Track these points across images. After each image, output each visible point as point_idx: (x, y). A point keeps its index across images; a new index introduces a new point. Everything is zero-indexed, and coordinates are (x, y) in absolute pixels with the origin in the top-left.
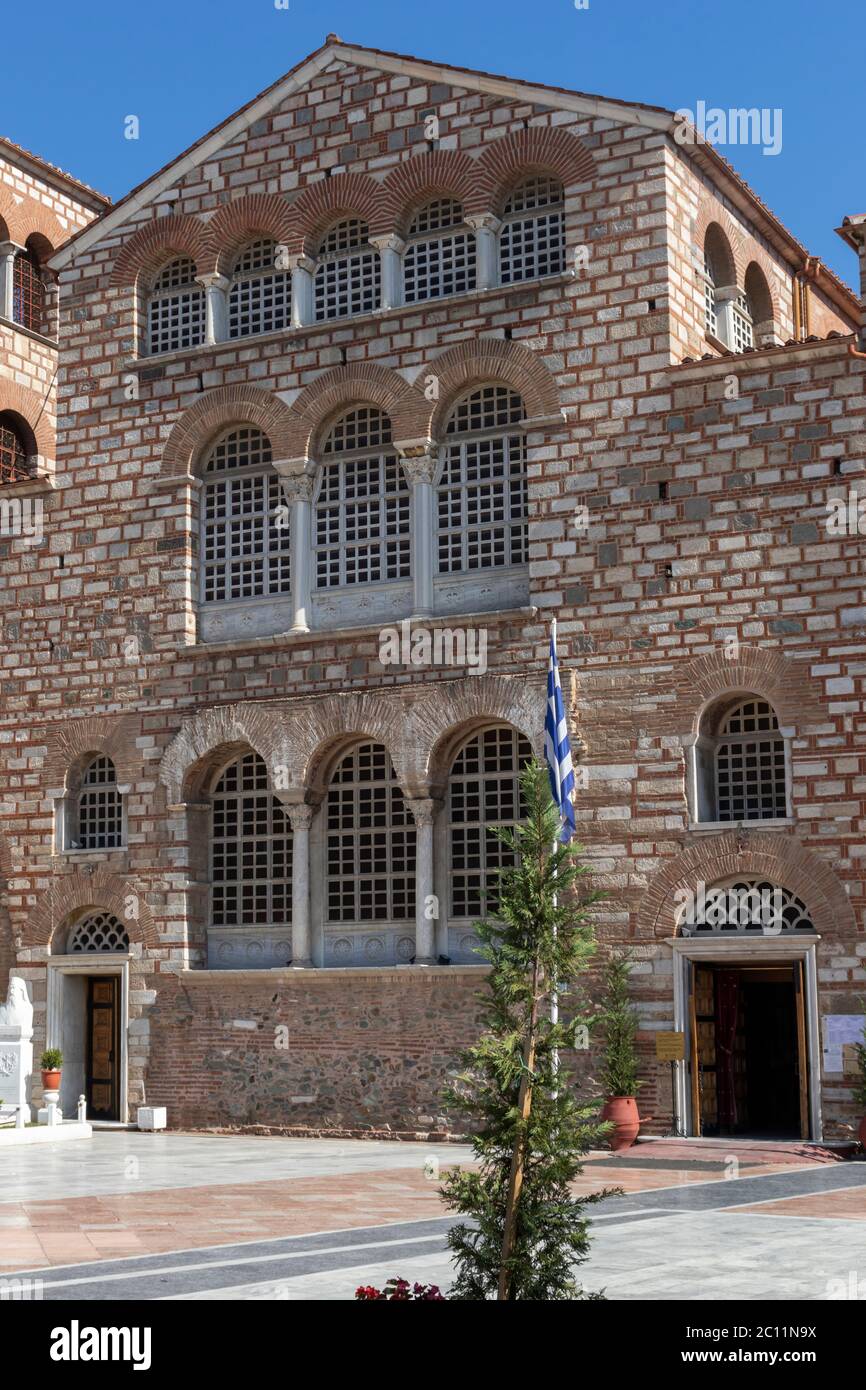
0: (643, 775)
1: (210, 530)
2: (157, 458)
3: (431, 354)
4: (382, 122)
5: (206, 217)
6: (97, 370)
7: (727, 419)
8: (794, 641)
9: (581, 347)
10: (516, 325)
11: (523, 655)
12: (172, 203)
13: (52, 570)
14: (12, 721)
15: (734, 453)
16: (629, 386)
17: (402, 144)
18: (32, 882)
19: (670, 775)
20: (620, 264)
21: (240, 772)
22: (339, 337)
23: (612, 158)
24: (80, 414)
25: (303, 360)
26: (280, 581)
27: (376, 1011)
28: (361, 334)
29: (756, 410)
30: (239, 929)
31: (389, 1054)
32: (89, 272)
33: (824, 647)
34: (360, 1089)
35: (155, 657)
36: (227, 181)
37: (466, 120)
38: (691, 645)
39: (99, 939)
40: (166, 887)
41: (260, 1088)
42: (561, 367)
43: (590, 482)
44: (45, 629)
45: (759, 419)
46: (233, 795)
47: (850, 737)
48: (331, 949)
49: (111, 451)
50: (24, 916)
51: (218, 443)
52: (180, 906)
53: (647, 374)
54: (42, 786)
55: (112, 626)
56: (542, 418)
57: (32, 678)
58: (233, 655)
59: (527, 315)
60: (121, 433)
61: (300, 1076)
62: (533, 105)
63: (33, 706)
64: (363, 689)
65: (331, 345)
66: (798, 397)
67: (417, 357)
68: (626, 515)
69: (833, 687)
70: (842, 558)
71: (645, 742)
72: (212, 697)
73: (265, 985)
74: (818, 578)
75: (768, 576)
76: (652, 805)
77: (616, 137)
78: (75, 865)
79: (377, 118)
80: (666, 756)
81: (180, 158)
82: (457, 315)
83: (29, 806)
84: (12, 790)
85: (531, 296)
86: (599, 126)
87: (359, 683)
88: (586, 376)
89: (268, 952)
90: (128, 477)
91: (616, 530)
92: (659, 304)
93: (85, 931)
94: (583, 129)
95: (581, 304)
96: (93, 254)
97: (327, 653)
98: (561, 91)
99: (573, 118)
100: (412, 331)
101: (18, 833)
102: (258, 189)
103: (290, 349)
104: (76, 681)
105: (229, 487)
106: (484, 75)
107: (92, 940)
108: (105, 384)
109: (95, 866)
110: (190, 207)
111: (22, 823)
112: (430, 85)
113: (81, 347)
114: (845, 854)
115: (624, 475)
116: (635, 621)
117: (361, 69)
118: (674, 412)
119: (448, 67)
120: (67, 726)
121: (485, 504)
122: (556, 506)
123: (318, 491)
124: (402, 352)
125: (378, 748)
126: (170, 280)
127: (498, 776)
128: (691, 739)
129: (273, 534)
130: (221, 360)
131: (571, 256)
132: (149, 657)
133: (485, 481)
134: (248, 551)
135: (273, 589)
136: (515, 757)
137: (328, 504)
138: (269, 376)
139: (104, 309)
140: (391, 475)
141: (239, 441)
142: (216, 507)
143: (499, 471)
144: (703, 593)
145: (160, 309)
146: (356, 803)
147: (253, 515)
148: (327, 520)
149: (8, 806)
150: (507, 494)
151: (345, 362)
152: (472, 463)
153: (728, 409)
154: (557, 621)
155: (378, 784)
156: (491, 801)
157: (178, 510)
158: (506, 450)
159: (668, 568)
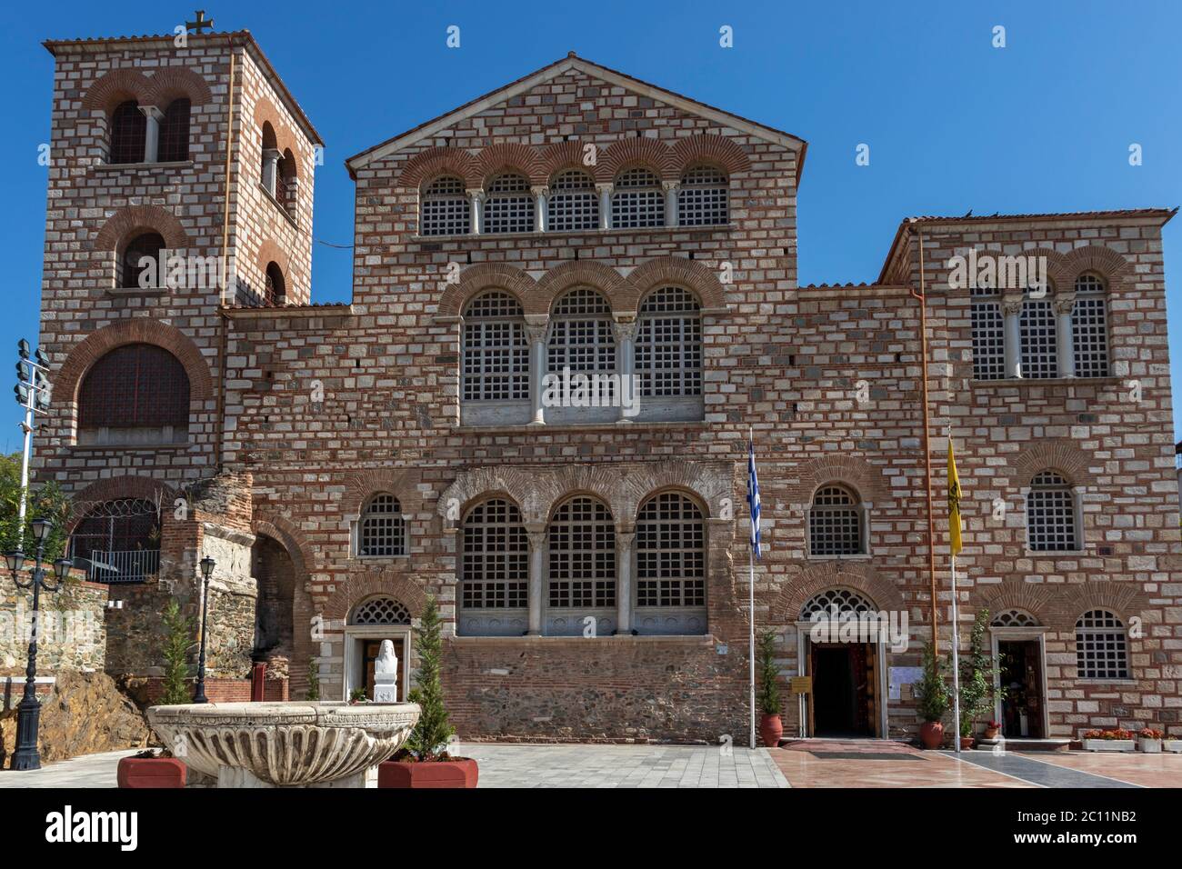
0: (778, 526)
1: (468, 354)
2: (435, 303)
3: (639, 261)
4: (605, 113)
5: (475, 152)
6: (387, 239)
7: (832, 323)
8: (872, 454)
9: (740, 270)
10: (697, 251)
11: (700, 449)
12: (448, 139)
13: (350, 368)
14: (316, 467)
15: (837, 343)
16: (770, 296)
17: (619, 129)
18: (332, 576)
19: (795, 526)
20: (765, 224)
21: (485, 510)
22: (573, 242)
23: (760, 161)
24: (374, 267)
25: (545, 253)
26: (521, 391)
27: (596, 664)
28: (589, 243)
29: (850, 320)
30: (484, 611)
31: (606, 690)
32: (381, 174)
33: (890, 459)
34: (584, 712)
35: (433, 432)
36: (491, 131)
37: (664, 122)
38: (809, 452)
39: (378, 615)
40: (440, 582)
41: (510, 712)
42: (726, 280)
43: (746, 350)
44: (344, 408)
45: (852, 325)
46: (480, 525)
47: (905, 510)
48: (551, 625)
49: (399, 294)
50: (325, 599)
51: (476, 299)
52: (450, 595)
53: (783, 291)
54: (341, 511)
55: (399, 409)
56: (715, 309)
57: (333, 439)
58: (493, 435)
59: (705, 246)
61: (539, 704)
62: (710, 121)
63: (334, 457)
64: (590, 463)
65: (567, 246)
66: (875, 315)
67: (629, 262)
68: (768, 372)
69: (895, 482)
70: (901, 410)
71: (780, 506)
72: (478, 461)
73: (515, 647)
74: (887, 419)
75: (857, 416)
76: (783, 543)
77: (764, 149)
78: (368, 566)
79: (602, 110)
80: (793, 515)
81: (457, 110)
82: (657, 240)
83: (331, 524)
84: (316, 514)
85: (708, 235)
86: (752, 141)
87: (588, 459)
88: (743, 287)
89: (506, 626)
90: (412, 313)
91: (762, 380)
92: (790, 251)
93: (367, 610)
94: (742, 141)
95: (740, 244)
96: (385, 162)
97: (564, 439)
98: (730, 115)
99: (737, 133)
100: (626, 245)
101: (321, 543)
102: (515, 140)
103: (537, 245)
104: (369, 443)
105: (483, 328)
106: (680, 96)
107: (372, 616)
108: (393, 249)
109: (384, 567)
110: (461, 143)
111: (324, 537)
112: (639, 96)
113: (375, 223)
114: (902, 576)
115: (767, 348)
116: (773, 435)
117: (590, 78)
118: (799, 315)
119: (655, 87)
120: (362, 473)
121: (667, 357)
122: (723, 362)
123: (550, 337)
124: (618, 257)
125: (585, 500)
126: (439, 188)
127: (670, 522)
128: (808, 506)
129: (516, 361)
130: (485, 245)
131: (734, 215)
132: (428, 432)
133: (668, 343)
134: (497, 369)
135: (516, 396)
136: (681, 511)
137: (557, 346)
138: (521, 260)
139: (393, 200)
140: (602, 332)
141: (491, 300)
142: (473, 340)
143: (676, 338)
144: (817, 422)
145: (431, 207)
146: (571, 534)
147: (502, 348)
148: (557, 356)
149: (312, 524)
150: (682, 353)
151: (577, 258)
152: (658, 331)
153: (833, 317)
154: (723, 430)
155: (587, 523)
156: (664, 536)
157: (451, 338)
158: (682, 326)
159: (795, 406)
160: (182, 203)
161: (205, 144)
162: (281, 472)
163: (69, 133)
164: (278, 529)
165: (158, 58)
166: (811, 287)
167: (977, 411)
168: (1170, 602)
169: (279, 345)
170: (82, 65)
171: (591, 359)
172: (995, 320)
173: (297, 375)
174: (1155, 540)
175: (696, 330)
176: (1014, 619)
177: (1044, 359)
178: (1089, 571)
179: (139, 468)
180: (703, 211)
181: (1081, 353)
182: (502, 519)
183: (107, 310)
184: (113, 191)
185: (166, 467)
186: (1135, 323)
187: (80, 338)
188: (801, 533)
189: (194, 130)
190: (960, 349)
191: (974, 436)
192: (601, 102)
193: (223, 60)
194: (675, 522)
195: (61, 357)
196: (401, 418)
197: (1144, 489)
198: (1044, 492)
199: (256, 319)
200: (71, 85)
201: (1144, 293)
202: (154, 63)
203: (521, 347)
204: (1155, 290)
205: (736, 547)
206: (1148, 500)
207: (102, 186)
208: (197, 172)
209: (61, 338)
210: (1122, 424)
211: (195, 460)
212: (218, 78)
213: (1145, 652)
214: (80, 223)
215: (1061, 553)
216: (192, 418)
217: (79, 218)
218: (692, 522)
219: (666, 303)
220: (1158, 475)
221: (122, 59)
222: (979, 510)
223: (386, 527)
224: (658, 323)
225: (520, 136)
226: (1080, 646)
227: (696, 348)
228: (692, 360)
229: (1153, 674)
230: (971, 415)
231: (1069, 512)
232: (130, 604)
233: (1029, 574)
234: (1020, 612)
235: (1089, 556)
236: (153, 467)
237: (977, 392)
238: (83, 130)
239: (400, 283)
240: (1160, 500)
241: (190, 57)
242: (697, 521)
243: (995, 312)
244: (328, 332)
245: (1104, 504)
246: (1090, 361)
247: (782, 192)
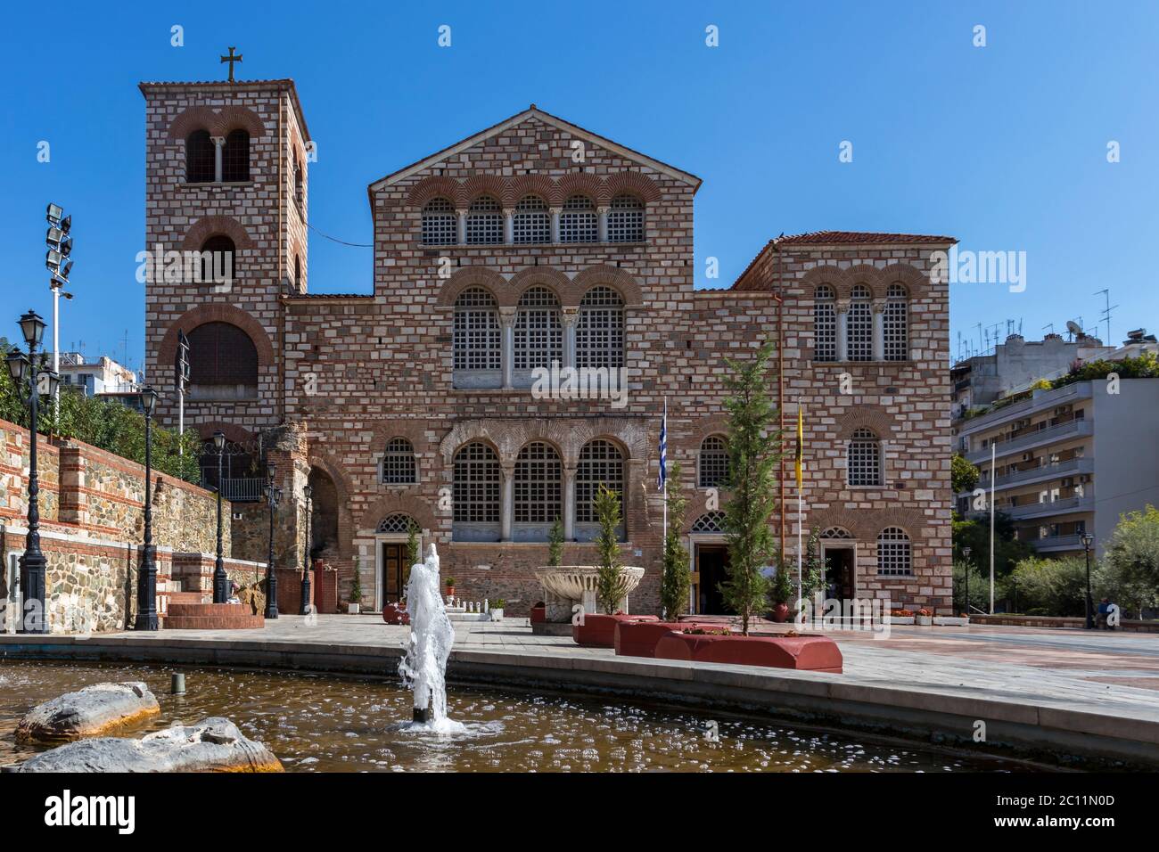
1: (457, 334)
2: (435, 296)
3: (580, 268)
4: (556, 153)
5: (461, 181)
6: (399, 247)
7: (718, 318)
9: (653, 276)
10: (623, 261)
12: (442, 170)
13: (375, 344)
14: (352, 418)
15: (721, 332)
16: (674, 296)
17: (567, 165)
18: (366, 498)
19: (690, 466)
20: (671, 242)
21: (469, 451)
22: (534, 252)
23: (669, 193)
24: (389, 267)
25: (514, 260)
26: (495, 363)
28: (545, 253)
29: (730, 315)
30: (469, 524)
32: (393, 196)
35: (435, 393)
36: (473, 165)
37: (599, 161)
38: (700, 412)
39: (396, 526)
41: (492, 596)
42: (643, 283)
43: (656, 336)
44: (372, 373)
45: (731, 319)
46: (465, 462)
48: (519, 534)
49: (408, 289)
50: (361, 514)
51: (463, 293)
52: (449, 512)
53: (683, 292)
54: (370, 451)
55: (411, 376)
56: (635, 305)
57: (364, 397)
58: (478, 396)
59: (628, 257)
60: (415, 281)
61: (512, 590)
62: (632, 161)
63: (365, 410)
64: (548, 418)
65: (529, 255)
66: (748, 312)
67: (574, 268)
68: (672, 353)
71: (679, 451)
72: (467, 415)
73: (495, 549)
77: (671, 184)
78: (390, 490)
79: (554, 151)
80: (688, 458)
81: (449, 148)
82: (594, 252)
83: (364, 459)
84: (353, 452)
85: (630, 249)
86: (663, 177)
87: (544, 415)
88: (655, 289)
90: (418, 303)
91: (668, 359)
92: (689, 262)
93: (387, 522)
94: (655, 177)
95: (653, 257)
96: (396, 187)
97: (527, 400)
98: (648, 158)
99: (651, 171)
100: (572, 255)
101: (357, 474)
102: (490, 172)
103: (508, 253)
104: (389, 401)
105: (467, 315)
106: (610, 141)
107: (392, 527)
108: (404, 254)
109: (403, 491)
110: (452, 173)
111: (360, 469)
113: (390, 234)
115: (672, 335)
116: (674, 399)
117: (546, 125)
118: (694, 311)
120: (384, 422)
121: (599, 340)
122: (640, 345)
123: (516, 323)
124: (566, 264)
125: (540, 444)
126: (433, 206)
127: (599, 461)
128: (698, 451)
129: (491, 340)
130: (470, 253)
131: (649, 234)
132: (431, 393)
133: (599, 329)
134: (477, 346)
135: (492, 366)
136: (607, 453)
137: (520, 330)
138: (497, 265)
139: (402, 216)
140: (552, 320)
141: (472, 293)
142: (460, 324)
143: (606, 326)
144: (705, 390)
145: (428, 221)
146: (529, 468)
147: (481, 330)
148: (520, 337)
149: (350, 460)
150: (610, 336)
151: (536, 264)
152: (593, 320)
153: (718, 313)
154: (640, 395)
155: (541, 461)
156: (595, 471)
157: (447, 323)
158: (610, 317)
159: (691, 378)
160: (246, 214)
161: (262, 168)
162: (327, 421)
163: (160, 157)
164: (326, 463)
165: (224, 98)
166: (704, 291)
167: (817, 384)
168: (941, 522)
169: (323, 326)
170: (166, 103)
171: (545, 340)
172: (830, 317)
173: (337, 349)
174: (934, 478)
175: (620, 319)
176: (836, 533)
177: (863, 346)
178: (888, 500)
179: (223, 416)
180: (625, 229)
181: (889, 342)
182: (480, 457)
183: (195, 296)
184: (194, 203)
185: (243, 416)
186: (927, 321)
187: (176, 317)
188: (692, 470)
189: (253, 157)
190: (806, 338)
191: (813, 402)
192: (554, 144)
193: (273, 102)
194: (603, 461)
195: (163, 331)
196: (413, 382)
197: (927, 442)
198: (859, 443)
199: (306, 305)
200: (159, 119)
201: (934, 299)
202: (221, 103)
203: (495, 330)
204: (942, 297)
205: (648, 480)
206: (930, 450)
207: (186, 200)
208: (256, 190)
209: (162, 317)
210: (915, 395)
211: (264, 411)
212: (269, 116)
213: (923, 557)
214: (171, 228)
215: (869, 487)
216: (260, 379)
217: (170, 225)
218: (615, 461)
219: (598, 299)
220: (937, 433)
221: (196, 99)
222: (815, 455)
223: (400, 462)
224: (593, 313)
225: (495, 169)
226: (880, 553)
227: (620, 333)
228: (617, 342)
229: (928, 572)
230: (812, 387)
231: (876, 458)
232: (248, 516)
233: (848, 501)
234: (840, 528)
235: (889, 490)
236: (234, 416)
237: (817, 370)
238: (170, 155)
239: (409, 280)
240: (938, 450)
241: (248, 98)
242: (618, 461)
243: (830, 310)
244: (358, 317)
245: (899, 452)
246: (895, 348)
247: (683, 218)
